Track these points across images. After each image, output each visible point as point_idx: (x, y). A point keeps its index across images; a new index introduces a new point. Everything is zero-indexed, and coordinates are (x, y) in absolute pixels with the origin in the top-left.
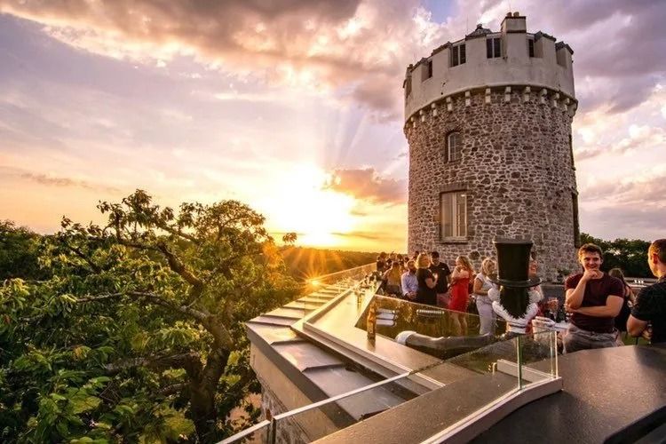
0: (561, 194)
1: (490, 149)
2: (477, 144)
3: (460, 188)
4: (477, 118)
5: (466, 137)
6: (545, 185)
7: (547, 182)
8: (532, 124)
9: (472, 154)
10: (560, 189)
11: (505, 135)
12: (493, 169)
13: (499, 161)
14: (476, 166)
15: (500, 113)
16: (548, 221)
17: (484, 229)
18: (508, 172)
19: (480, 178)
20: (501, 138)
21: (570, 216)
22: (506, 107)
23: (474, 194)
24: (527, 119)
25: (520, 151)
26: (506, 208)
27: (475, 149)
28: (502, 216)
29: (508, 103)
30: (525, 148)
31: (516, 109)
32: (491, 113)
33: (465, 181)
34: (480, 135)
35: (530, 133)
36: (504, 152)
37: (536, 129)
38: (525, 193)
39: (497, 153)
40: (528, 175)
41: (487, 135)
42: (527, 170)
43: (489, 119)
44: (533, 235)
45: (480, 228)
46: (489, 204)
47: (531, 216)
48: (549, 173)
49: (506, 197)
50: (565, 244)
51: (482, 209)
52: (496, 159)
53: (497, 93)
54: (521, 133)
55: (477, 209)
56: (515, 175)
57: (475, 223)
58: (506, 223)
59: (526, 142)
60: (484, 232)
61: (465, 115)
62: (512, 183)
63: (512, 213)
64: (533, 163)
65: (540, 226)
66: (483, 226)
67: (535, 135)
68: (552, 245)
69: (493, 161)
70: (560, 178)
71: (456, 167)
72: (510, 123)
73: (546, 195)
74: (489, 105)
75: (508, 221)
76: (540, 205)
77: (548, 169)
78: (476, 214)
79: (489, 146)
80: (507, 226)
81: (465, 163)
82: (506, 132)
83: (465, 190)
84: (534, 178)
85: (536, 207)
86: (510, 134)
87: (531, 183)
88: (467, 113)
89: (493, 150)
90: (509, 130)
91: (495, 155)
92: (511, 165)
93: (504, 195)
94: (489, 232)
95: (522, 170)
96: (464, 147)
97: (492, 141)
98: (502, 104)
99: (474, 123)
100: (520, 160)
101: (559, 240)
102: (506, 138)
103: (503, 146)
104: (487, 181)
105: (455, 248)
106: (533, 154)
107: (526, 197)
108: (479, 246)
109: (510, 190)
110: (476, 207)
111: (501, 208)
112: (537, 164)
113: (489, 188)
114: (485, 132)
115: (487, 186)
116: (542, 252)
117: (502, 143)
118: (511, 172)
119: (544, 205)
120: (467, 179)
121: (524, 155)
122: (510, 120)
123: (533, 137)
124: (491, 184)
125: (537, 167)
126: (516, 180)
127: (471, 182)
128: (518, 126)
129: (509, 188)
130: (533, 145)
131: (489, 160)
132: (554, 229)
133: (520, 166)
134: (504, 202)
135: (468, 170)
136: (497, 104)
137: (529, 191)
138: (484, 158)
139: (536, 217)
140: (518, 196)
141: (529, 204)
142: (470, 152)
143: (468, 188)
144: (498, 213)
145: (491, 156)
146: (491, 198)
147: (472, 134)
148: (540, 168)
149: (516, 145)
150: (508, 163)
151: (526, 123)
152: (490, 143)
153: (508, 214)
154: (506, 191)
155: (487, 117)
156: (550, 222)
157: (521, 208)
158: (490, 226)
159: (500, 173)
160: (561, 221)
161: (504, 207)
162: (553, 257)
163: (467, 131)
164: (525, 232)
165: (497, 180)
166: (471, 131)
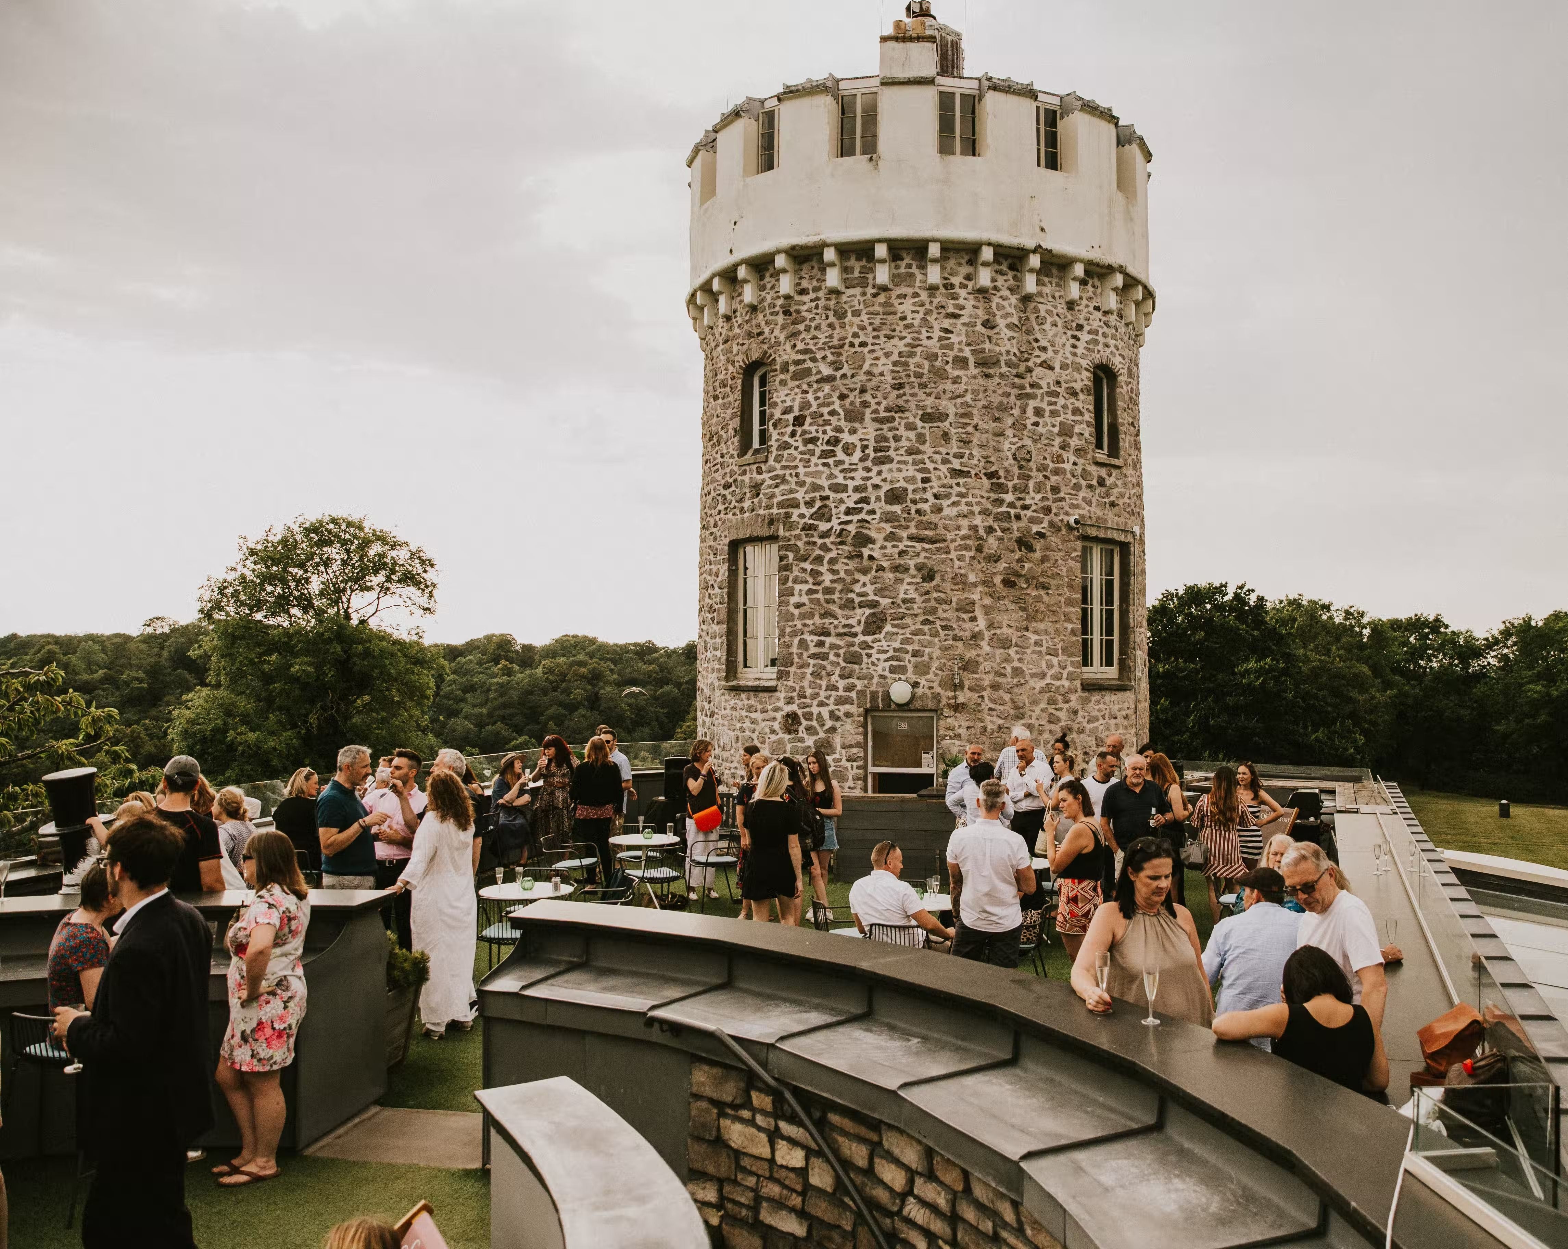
0: (1038, 545)
1: (834, 420)
2: (805, 405)
3: (765, 532)
4: (808, 329)
5: (783, 383)
6: (978, 520)
7: (985, 512)
8: (950, 347)
9: (793, 434)
10: (1035, 528)
11: (873, 383)
12: (840, 480)
13: (858, 454)
14: (801, 470)
15: (864, 317)
16: (982, 624)
17: (813, 650)
18: (876, 487)
19: (809, 504)
20: (863, 391)
21: (1069, 602)
22: (881, 299)
23: (794, 548)
24: (937, 334)
25: (910, 427)
26: (869, 589)
27: (799, 421)
28: (859, 611)
29: (884, 289)
30: (927, 418)
31: (907, 307)
32: (841, 315)
33: (775, 511)
34: (814, 378)
35: (940, 374)
36: (869, 430)
37: (961, 362)
38: (919, 546)
39: (853, 431)
40: (929, 495)
41: (830, 379)
42: (925, 480)
43: (837, 333)
44: (935, 665)
45: (803, 644)
46: (827, 578)
47: (933, 611)
48: (999, 488)
49: (871, 558)
50: (1039, 684)
51: (810, 592)
52: (848, 450)
53: (858, 259)
54: (919, 375)
55: (800, 594)
56: (895, 496)
57: (794, 634)
58: (866, 632)
59: (929, 402)
60: (813, 656)
61: (780, 319)
62: (889, 518)
63: (884, 602)
64: (945, 461)
65: (956, 638)
66: (811, 639)
67: (956, 381)
68: (995, 687)
69: (841, 455)
70: (1033, 499)
71: (759, 471)
72: (889, 346)
73: (979, 549)
74: (835, 292)
75: (874, 625)
76: (960, 581)
77: (991, 476)
78: (798, 606)
79: (833, 413)
80: (868, 639)
81: (778, 459)
82: (876, 371)
83: (773, 538)
84: (945, 503)
85: (948, 585)
86: (888, 378)
87: (935, 518)
88: (787, 313)
89: (842, 423)
90: (885, 366)
91: (846, 437)
92: (885, 468)
93: (866, 552)
94: (825, 656)
95: (912, 480)
96: (777, 414)
97: (842, 397)
98: (870, 291)
99: (800, 346)
100: (910, 452)
101: (1017, 672)
102: (877, 388)
103: (868, 411)
104: (823, 514)
105: (752, 702)
106: (946, 436)
107: (920, 560)
108: (802, 696)
109: (879, 537)
110: (797, 587)
111: (857, 588)
112: (956, 464)
113: (825, 535)
114: (826, 371)
115: (823, 526)
116: (957, 708)
117: (865, 405)
118: (886, 487)
119: (972, 578)
120: (780, 505)
121: (921, 438)
122: (890, 337)
123: (949, 386)
124: (835, 522)
125: (956, 473)
126: (897, 508)
127: (788, 516)
128: (911, 355)
129: (878, 531)
130: (950, 408)
131: (832, 453)
132: (1005, 644)
133: (910, 471)
134: (865, 571)
135: (784, 480)
136: (857, 291)
137: (932, 541)
138: (821, 447)
139: (947, 613)
140: (901, 553)
141: (929, 576)
142: (790, 429)
143: (781, 532)
144: (849, 605)
145: (836, 441)
146: (832, 561)
147: (796, 376)
148: (967, 474)
149: (900, 410)
150: (879, 461)
151: (933, 345)
152: (837, 406)
153: (874, 605)
154: (872, 541)
155: (831, 326)
156: (990, 626)
157: (907, 589)
158: (828, 640)
159: (856, 489)
160: (1030, 619)
161: (866, 586)
162: (992, 722)
163: (785, 368)
164: (916, 654)
165: (848, 512)
166: (792, 368)
